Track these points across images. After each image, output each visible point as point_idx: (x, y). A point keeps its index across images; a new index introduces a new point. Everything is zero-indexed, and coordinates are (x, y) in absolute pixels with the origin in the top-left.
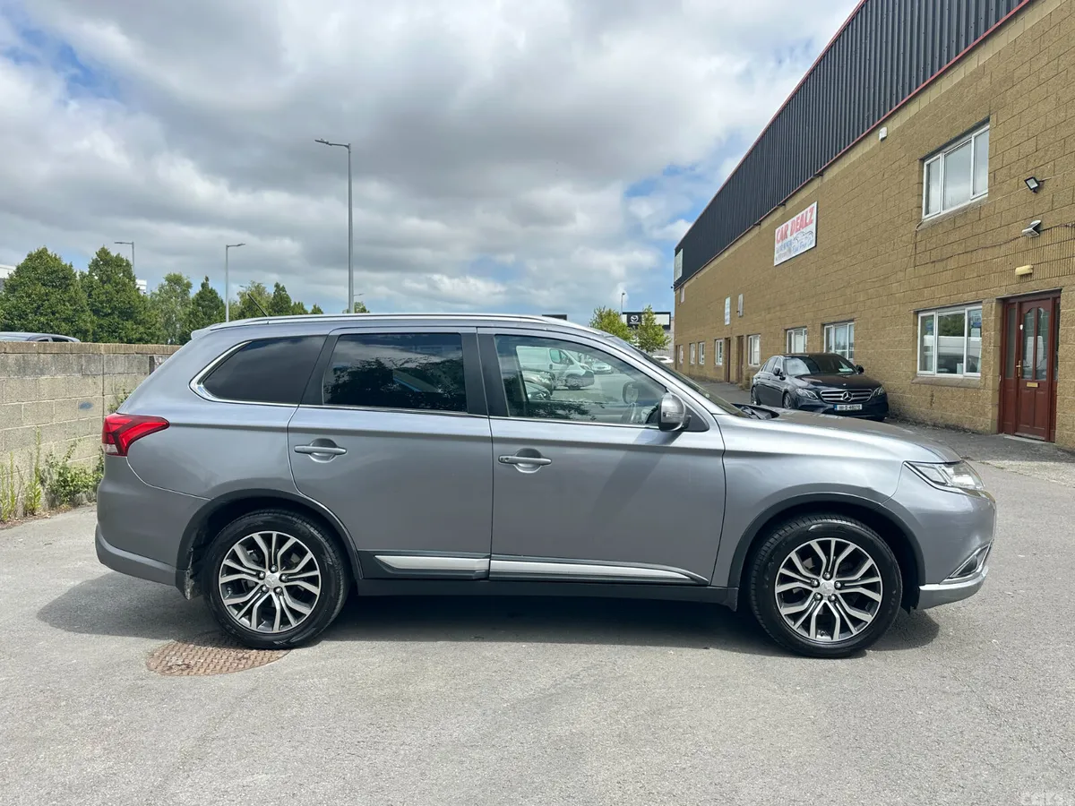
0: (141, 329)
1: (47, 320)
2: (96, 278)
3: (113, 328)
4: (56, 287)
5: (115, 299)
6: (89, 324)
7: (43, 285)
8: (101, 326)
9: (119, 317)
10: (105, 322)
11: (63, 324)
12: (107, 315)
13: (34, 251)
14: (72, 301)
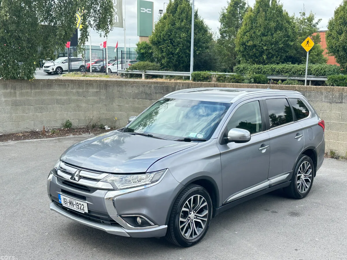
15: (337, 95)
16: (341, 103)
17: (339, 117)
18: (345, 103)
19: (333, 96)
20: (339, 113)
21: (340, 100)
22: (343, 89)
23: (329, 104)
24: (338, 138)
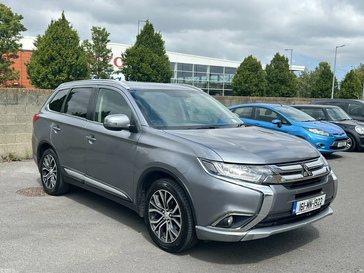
0: (288, 89)
1: (249, 85)
2: (273, 66)
3: (277, 88)
4: (253, 71)
5: (278, 76)
6: (264, 87)
7: (249, 71)
8: (271, 88)
9: (279, 83)
10: (273, 86)
11: (254, 87)
12: (275, 83)
13: (247, 57)
14: (259, 77)
15: (12, 96)
16: (17, 104)
17: (16, 119)
18: (20, 104)
19: (8, 98)
20: (15, 115)
21: (15, 101)
22: (17, 90)
23: (3, 106)
24: (16, 140)
